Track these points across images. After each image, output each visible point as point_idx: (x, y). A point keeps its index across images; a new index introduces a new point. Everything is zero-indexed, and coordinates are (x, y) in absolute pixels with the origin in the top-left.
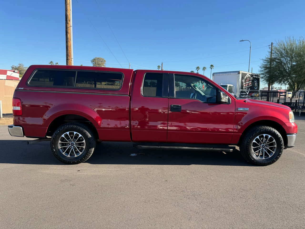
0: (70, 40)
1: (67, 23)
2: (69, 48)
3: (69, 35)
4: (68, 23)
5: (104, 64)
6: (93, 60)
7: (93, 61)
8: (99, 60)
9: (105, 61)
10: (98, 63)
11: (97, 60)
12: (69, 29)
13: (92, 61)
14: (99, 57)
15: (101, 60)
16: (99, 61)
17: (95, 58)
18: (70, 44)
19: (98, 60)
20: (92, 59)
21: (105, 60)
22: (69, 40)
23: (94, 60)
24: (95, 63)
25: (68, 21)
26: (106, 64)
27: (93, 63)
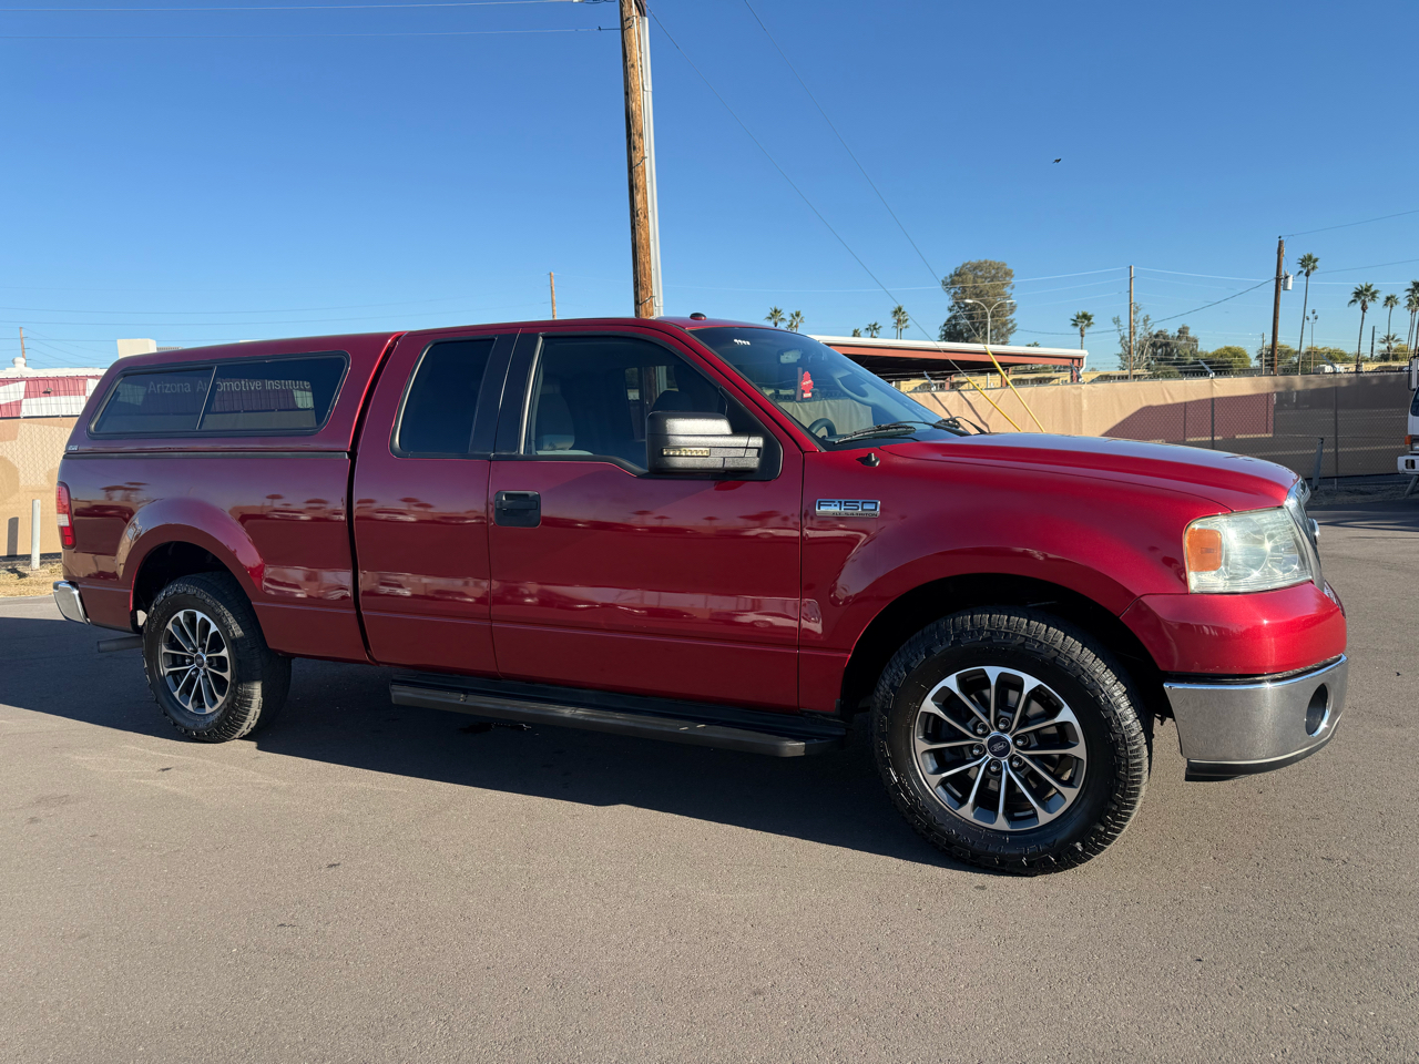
0: (646, 217)
1: (631, 146)
2: (641, 255)
3: (639, 198)
4: (635, 148)
5: (1007, 290)
6: (951, 276)
7: (953, 283)
8: (980, 274)
9: (1008, 274)
10: (975, 287)
11: (971, 276)
12: (640, 169)
13: (949, 280)
14: (983, 260)
15: (990, 272)
16: (982, 277)
17: (963, 266)
18: (644, 236)
19: (976, 276)
20: (947, 275)
21: (1008, 267)
22: (641, 217)
23: (956, 278)
24: (964, 290)
25: (636, 137)
26: (1013, 288)
27: (952, 291)
